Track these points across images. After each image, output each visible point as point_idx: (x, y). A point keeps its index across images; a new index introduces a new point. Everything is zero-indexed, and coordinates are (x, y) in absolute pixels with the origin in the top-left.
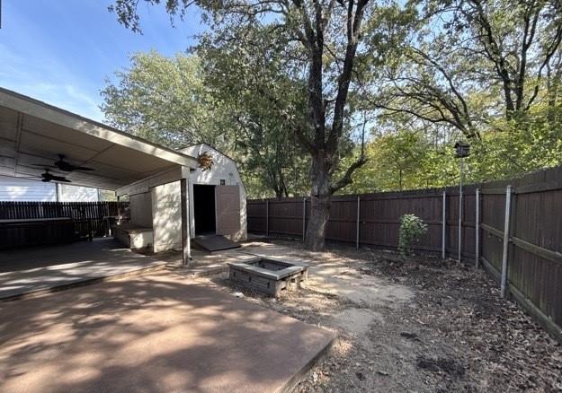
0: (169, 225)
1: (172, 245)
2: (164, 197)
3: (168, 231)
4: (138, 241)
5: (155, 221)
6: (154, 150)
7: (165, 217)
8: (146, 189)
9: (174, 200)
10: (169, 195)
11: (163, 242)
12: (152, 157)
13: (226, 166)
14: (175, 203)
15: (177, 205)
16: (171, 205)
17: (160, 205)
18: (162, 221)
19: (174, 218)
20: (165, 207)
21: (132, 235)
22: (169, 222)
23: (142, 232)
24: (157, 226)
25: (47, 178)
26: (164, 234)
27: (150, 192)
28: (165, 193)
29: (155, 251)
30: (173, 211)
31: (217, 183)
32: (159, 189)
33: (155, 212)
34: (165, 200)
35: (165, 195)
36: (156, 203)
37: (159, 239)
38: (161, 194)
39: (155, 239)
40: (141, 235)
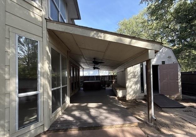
0: (133, 87)
1: (135, 97)
2: (131, 73)
3: (133, 90)
4: (120, 94)
5: (127, 85)
6: (131, 42)
7: (132, 83)
8: (123, 70)
9: (136, 74)
10: (133, 72)
11: (130, 95)
12: (130, 46)
13: (166, 53)
14: (136, 76)
15: (137, 77)
16: (134, 76)
17: (129, 77)
18: (130, 85)
19: (136, 83)
20: (131, 78)
21: (118, 91)
22: (133, 85)
23: (122, 89)
24: (128, 87)
25: (95, 68)
26: (131, 91)
27: (125, 71)
28: (132, 71)
29: (127, 99)
30: (135, 80)
31: (160, 63)
32: (129, 69)
33: (127, 80)
34: (132, 74)
35: (131, 72)
36: (127, 76)
37: (128, 94)
38: (129, 71)
39: (127, 93)
40: (121, 91)
